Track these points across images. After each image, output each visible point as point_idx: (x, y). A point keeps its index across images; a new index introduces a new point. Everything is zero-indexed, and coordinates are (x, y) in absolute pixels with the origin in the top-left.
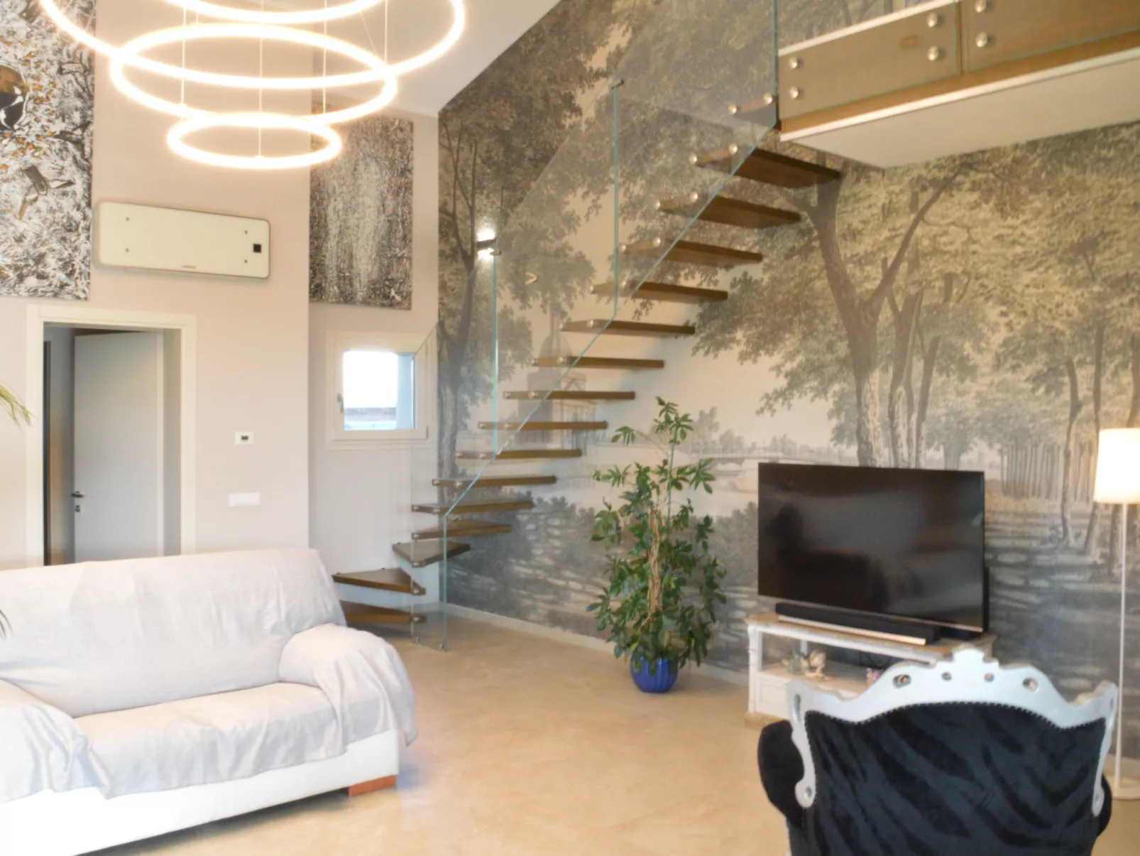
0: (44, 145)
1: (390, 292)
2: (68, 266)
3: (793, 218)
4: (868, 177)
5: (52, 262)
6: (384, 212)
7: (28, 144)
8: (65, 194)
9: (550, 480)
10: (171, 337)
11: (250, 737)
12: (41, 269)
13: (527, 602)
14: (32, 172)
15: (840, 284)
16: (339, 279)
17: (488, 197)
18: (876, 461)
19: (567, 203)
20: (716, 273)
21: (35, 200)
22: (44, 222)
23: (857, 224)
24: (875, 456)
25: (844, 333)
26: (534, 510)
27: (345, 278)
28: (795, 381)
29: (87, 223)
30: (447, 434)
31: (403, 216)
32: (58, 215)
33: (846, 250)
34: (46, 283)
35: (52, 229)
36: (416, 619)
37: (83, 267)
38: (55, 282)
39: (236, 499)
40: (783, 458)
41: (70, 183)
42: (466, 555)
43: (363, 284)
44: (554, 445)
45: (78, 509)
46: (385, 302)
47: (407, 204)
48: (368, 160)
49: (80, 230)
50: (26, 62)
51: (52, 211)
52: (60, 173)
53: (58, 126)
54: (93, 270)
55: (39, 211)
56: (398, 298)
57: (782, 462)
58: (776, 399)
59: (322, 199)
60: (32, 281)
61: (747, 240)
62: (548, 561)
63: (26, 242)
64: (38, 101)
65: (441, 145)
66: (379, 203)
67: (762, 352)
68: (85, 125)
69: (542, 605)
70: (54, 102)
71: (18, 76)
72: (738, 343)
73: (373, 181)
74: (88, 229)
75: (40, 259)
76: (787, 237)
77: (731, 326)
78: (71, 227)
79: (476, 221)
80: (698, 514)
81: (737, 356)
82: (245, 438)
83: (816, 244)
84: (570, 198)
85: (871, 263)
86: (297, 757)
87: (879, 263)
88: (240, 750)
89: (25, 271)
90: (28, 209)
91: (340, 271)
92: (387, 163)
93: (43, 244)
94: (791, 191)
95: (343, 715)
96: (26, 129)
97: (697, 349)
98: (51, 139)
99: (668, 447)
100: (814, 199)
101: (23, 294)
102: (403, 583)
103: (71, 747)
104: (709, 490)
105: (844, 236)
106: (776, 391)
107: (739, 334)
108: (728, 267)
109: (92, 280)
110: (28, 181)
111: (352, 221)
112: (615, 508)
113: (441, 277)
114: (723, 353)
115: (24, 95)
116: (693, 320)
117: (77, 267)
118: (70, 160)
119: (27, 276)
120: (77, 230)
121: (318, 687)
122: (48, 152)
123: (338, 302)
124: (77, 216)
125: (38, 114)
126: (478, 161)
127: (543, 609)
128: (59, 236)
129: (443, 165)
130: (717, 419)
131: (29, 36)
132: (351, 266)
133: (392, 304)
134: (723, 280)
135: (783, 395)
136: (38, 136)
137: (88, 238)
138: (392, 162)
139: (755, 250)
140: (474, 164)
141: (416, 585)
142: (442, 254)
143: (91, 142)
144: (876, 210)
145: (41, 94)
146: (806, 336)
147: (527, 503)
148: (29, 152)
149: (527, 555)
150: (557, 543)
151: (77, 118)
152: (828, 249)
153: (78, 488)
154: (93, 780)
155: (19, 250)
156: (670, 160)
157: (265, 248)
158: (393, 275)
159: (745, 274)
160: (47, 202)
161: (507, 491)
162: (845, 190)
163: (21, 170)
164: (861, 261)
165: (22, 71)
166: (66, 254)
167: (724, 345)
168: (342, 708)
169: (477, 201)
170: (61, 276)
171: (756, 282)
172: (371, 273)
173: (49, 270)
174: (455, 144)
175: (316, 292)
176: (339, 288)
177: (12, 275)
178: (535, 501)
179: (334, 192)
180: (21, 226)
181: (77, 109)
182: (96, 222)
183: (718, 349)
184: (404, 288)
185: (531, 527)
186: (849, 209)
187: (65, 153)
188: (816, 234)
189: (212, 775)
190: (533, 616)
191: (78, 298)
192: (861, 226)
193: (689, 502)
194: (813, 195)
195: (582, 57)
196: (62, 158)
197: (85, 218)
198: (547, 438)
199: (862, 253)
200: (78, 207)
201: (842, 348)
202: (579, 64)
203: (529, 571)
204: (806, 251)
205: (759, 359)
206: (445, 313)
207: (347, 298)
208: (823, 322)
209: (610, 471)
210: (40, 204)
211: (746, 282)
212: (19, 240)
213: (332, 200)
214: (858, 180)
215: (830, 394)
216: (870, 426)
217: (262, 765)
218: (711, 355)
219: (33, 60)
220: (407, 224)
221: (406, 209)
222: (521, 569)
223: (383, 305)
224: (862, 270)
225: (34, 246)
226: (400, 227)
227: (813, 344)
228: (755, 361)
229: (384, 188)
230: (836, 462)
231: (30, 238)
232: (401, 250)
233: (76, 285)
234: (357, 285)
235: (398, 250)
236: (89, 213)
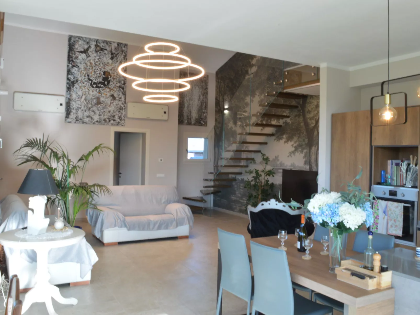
0: (115, 89)
1: (201, 122)
2: (120, 118)
3: (296, 107)
4: (313, 98)
5: (117, 117)
6: (200, 100)
7: (112, 89)
8: (120, 101)
9: (240, 174)
10: (144, 135)
11: (157, 222)
12: (114, 119)
13: (234, 206)
14: (112, 96)
15: (306, 124)
16: (187, 118)
17: (227, 96)
18: (313, 170)
19: (246, 99)
20: (279, 120)
21: (113, 102)
22: (115, 108)
23: (310, 109)
24: (313, 168)
25: (307, 137)
26: (237, 182)
27: (189, 118)
28: (296, 149)
29: (125, 107)
30: (216, 160)
31: (205, 101)
32: (118, 106)
33: (308, 116)
34: (115, 122)
35: (117, 109)
36: (204, 209)
37: (124, 118)
38: (117, 122)
39: (158, 175)
40: (294, 169)
41: (121, 98)
42: (220, 194)
43: (194, 119)
44: (242, 164)
45: (120, 177)
46: (200, 124)
47: (206, 98)
48: (196, 86)
49: (123, 109)
50: (111, 70)
51: (117, 105)
52: (119, 96)
53: (118, 85)
54: (126, 119)
55: (114, 105)
56: (203, 123)
57: (293, 169)
58: (292, 154)
59: (183, 97)
60: (112, 122)
61: (286, 112)
62: (240, 195)
63: (111, 112)
64: (114, 79)
65: (216, 81)
66: (198, 98)
67: (289, 141)
68: (124, 84)
69: (238, 207)
70: (118, 79)
71: (109, 73)
72: (284, 138)
73: (197, 92)
74: (125, 109)
75: (114, 116)
76: (295, 112)
77: (282, 134)
78: (121, 109)
79: (225, 103)
80: (270, 182)
81: (284, 142)
82: (161, 160)
83: (301, 114)
84: (247, 98)
85: (313, 119)
86: (167, 228)
87: (315, 120)
88: (155, 224)
89: (111, 119)
90: (112, 105)
91: (187, 116)
92: (201, 87)
93: (115, 113)
94: (296, 100)
95: (177, 220)
96: (111, 86)
97: (275, 140)
98: (117, 88)
99: (265, 165)
100: (301, 102)
101: (110, 124)
102: (202, 200)
103: (122, 219)
104: (273, 176)
105: (307, 112)
106: (292, 151)
107: (284, 136)
108: (282, 119)
109: (126, 121)
110: (111, 98)
111: (191, 103)
112: (250, 180)
113: (216, 117)
114: (281, 141)
115: (111, 78)
116: (274, 132)
117: (122, 118)
118: (121, 92)
119: (111, 120)
120: (122, 109)
121: (172, 214)
122: (116, 91)
123: (187, 125)
124: (122, 106)
125: (114, 82)
126: (225, 86)
127: (238, 208)
128: (118, 111)
129: (217, 87)
130: (279, 158)
131: (112, 63)
132: (191, 115)
133: (201, 125)
134: (281, 122)
135: (293, 152)
136: (114, 87)
137: (125, 111)
138: (202, 87)
139: (288, 115)
140: (224, 87)
141: (204, 200)
142: (216, 111)
143: (126, 88)
144: (314, 106)
145: (115, 77)
146: (299, 137)
147: (235, 180)
148: (112, 91)
149: (235, 194)
150: (242, 190)
151: (123, 82)
152: (304, 116)
153: (120, 172)
154: (126, 226)
155: (109, 114)
156: (270, 90)
157: (167, 113)
158: (202, 117)
159: (286, 121)
160: (116, 103)
161: (231, 176)
162: (308, 101)
163: (110, 95)
164: (311, 119)
165: (110, 72)
166: (120, 115)
167: (281, 139)
168: (177, 218)
169: (225, 97)
170: (119, 120)
171: (288, 123)
172: (196, 117)
173: (116, 119)
174: (220, 81)
175: (181, 122)
176: (187, 121)
177: (108, 120)
178: (237, 179)
179: (186, 95)
180: (110, 109)
181: (123, 80)
182: (127, 107)
183: (279, 140)
184: (205, 121)
185: (236, 186)
186: (309, 105)
187: (120, 91)
188: (301, 111)
189: (149, 229)
190: (236, 210)
191: (122, 125)
192: (311, 110)
193: (268, 179)
194: (301, 101)
195: (250, 60)
196: (119, 92)
197: (124, 106)
198: (240, 162)
199: (311, 117)
200: (123, 104)
201: (306, 141)
202: (250, 62)
203: (235, 198)
204: (299, 116)
205: (289, 143)
206: (216, 128)
207: (189, 123)
208: (302, 134)
209: (249, 171)
210: (114, 103)
211: (286, 123)
212: (109, 112)
213: (186, 98)
214: (311, 98)
215: (304, 152)
216: (312, 161)
217: (159, 228)
218: (278, 141)
219: (113, 69)
220: (206, 103)
221: (206, 99)
222: (233, 198)
223: (199, 125)
224: (311, 121)
225: (113, 113)
226: (204, 104)
227: (300, 139)
228: (288, 143)
229: (200, 94)
230: (304, 170)
231: (112, 111)
232: (204, 110)
233: (122, 122)
234: (192, 120)
235: (203, 110)
236: (125, 105)
